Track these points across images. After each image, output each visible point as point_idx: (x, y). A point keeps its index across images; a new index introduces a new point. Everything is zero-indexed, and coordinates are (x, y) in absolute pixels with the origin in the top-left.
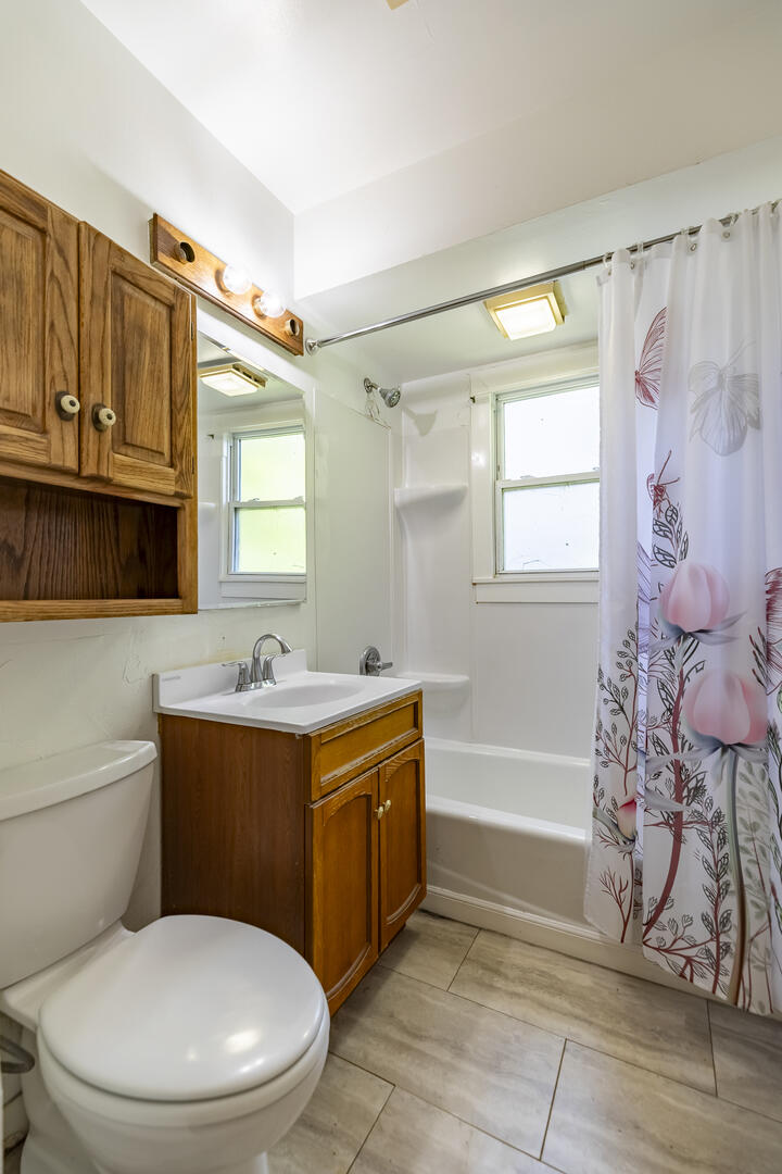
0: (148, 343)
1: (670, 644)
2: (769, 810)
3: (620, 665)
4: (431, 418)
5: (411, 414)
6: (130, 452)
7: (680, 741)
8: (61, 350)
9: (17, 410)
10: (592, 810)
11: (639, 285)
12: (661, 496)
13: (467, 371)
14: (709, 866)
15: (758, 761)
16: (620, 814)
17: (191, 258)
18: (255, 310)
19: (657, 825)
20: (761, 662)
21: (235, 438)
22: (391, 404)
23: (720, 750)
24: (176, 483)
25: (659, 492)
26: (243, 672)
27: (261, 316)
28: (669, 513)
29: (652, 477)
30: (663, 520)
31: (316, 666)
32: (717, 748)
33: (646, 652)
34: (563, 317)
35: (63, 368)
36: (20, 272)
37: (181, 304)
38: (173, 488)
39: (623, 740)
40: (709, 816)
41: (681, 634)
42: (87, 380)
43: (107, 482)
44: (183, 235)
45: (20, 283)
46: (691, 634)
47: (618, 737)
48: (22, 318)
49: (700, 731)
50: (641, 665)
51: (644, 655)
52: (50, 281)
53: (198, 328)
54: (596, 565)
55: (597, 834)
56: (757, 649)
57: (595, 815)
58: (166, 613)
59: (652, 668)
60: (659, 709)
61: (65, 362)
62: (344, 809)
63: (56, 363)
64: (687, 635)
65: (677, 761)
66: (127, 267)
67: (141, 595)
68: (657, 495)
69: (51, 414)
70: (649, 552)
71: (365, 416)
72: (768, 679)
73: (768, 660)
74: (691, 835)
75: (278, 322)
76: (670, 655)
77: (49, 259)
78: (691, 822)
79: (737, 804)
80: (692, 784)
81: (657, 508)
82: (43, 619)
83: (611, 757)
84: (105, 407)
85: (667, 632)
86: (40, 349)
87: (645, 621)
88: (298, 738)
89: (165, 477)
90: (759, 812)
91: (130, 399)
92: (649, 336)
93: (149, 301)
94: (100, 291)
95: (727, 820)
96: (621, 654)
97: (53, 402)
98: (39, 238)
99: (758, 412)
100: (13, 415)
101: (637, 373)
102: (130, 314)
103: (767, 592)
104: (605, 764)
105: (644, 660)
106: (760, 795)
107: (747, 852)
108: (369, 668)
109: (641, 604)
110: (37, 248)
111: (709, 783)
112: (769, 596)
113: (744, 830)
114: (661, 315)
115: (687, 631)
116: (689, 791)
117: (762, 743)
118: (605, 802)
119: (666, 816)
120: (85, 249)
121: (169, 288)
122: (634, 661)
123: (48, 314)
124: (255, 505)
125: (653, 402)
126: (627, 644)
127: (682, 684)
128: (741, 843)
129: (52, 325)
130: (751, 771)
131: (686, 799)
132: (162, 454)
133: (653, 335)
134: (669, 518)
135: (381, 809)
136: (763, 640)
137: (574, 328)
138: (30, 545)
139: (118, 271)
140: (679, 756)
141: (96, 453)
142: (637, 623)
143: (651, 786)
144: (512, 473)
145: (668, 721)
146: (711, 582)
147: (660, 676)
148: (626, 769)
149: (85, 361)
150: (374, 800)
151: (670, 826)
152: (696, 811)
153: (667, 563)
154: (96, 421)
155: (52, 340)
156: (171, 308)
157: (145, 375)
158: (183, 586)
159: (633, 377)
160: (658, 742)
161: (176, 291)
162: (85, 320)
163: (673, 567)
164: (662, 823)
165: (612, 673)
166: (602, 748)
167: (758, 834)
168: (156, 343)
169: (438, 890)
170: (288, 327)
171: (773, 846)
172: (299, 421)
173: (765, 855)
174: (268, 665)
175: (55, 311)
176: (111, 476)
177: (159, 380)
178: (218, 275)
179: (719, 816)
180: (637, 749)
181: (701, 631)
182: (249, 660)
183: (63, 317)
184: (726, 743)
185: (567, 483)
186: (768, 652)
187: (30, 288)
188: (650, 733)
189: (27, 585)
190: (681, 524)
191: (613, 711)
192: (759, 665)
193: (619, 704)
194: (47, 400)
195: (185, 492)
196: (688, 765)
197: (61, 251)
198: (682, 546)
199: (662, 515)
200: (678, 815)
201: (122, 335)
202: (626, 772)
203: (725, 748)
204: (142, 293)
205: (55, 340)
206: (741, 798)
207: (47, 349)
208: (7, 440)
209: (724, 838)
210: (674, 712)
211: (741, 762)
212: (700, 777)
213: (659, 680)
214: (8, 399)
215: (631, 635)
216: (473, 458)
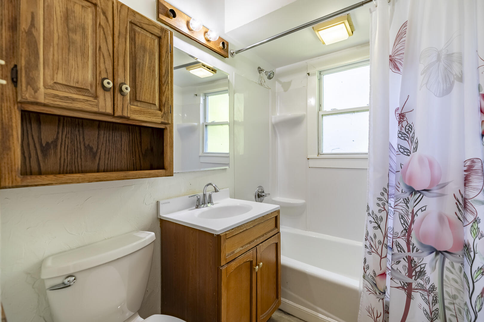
0: (148, 55)
1: (407, 195)
2: (464, 289)
3: (378, 205)
4: (289, 83)
5: (280, 82)
6: (139, 104)
7: (411, 247)
8: (104, 59)
9: (82, 87)
10: (362, 274)
11: (393, 10)
12: (403, 119)
13: (307, 61)
14: (427, 313)
15: (458, 262)
16: (378, 279)
17: (174, 16)
18: (205, 38)
19: (398, 288)
20: (461, 208)
21: (206, 95)
22: (270, 78)
23: (434, 253)
24: (162, 117)
25: (402, 117)
26: (198, 200)
27: (208, 41)
28: (407, 128)
29: (398, 109)
30: (404, 131)
31: (234, 196)
32: (433, 252)
33: (393, 198)
34: (352, 32)
35: (105, 67)
36: (84, 24)
37: (164, 36)
38: (160, 120)
39: (380, 242)
40: (428, 287)
41: (413, 191)
42: (117, 72)
43: (128, 118)
44: (171, 5)
45: (84, 29)
46: (419, 191)
47: (377, 240)
48: (85, 45)
49: (423, 243)
50: (390, 204)
51: (392, 199)
52: (99, 27)
53: (174, 46)
54: (366, 151)
55: (365, 287)
56: (458, 201)
57: (364, 277)
58: (158, 176)
59: (396, 207)
60: (399, 228)
61: (106, 64)
62: (239, 268)
63: (102, 65)
64: (416, 192)
65: (409, 257)
66: (137, 20)
67: (152, 168)
68: (401, 118)
69: (100, 89)
70: (396, 147)
71: (259, 84)
72: (465, 218)
73: (465, 207)
74: (417, 296)
75: (216, 43)
76: (406, 201)
77: (98, 17)
78: (416, 289)
79: (444, 284)
80: (418, 269)
81: (401, 125)
82: (97, 181)
83: (373, 250)
84: (125, 84)
85: (405, 189)
86: (95, 59)
87: (393, 182)
88: (215, 236)
89: (156, 115)
90: (457, 289)
91: (138, 80)
92: (398, 36)
93: (148, 34)
94: (123, 31)
95: (438, 291)
96: (379, 199)
97: (100, 82)
98: (93, 8)
99: (462, 73)
100: (80, 89)
101: (390, 56)
102: (138, 41)
103: (465, 171)
104: (370, 253)
105: (392, 201)
106: (459, 280)
107: (450, 310)
108: (260, 196)
109: (391, 174)
110: (93, 13)
111: (428, 269)
112: (466, 173)
113: (449, 298)
114: (405, 25)
115: (416, 189)
116: (416, 273)
117: (460, 252)
118: (369, 272)
119: (403, 284)
120: (115, 12)
121: (158, 28)
122: (386, 203)
123: (98, 42)
124: (214, 124)
125: (399, 70)
126: (382, 194)
127: (413, 217)
128: (446, 304)
129: (100, 48)
130: (453, 267)
131: (414, 277)
132: (155, 105)
133: (400, 36)
134: (407, 130)
135: (257, 267)
136: (462, 197)
137: (358, 37)
138: (100, 147)
139: (133, 21)
140: (411, 254)
141: (121, 105)
142: (388, 184)
143: (395, 267)
144: (327, 107)
145: (404, 235)
146: (431, 164)
147: (401, 212)
148: (381, 257)
149: (116, 63)
150: (254, 263)
151: (405, 290)
152: (420, 283)
153: (405, 153)
154: (121, 91)
155: (100, 55)
156: (160, 38)
157: (146, 69)
158: (166, 164)
159: (388, 58)
160: (398, 245)
161: (162, 30)
162: (116, 45)
163: (409, 155)
164: (400, 287)
165: (375, 208)
166: (368, 245)
167: (457, 301)
168: (152, 54)
169: (287, 301)
170: (221, 45)
171: (466, 308)
172: (227, 88)
173: (460, 313)
174: (210, 196)
175: (101, 41)
176: (129, 115)
177: (154, 71)
178: (188, 23)
179: (433, 288)
180: (387, 247)
181: (425, 190)
182: (201, 194)
183: (105, 44)
184: (438, 250)
185: (354, 112)
186: (465, 203)
187: (90, 32)
188: (394, 240)
189: (99, 164)
190: (414, 133)
191: (374, 227)
192: (460, 210)
193: (378, 224)
194: (98, 82)
195: (166, 121)
196: (416, 259)
197: (104, 13)
198: (414, 145)
199: (403, 129)
200: (410, 284)
201: (135, 51)
202: (381, 259)
203: (438, 253)
204: (145, 31)
205: (101, 54)
206: (447, 280)
207: (98, 59)
208: (77, 101)
209: (436, 300)
210: (408, 231)
211: (447, 261)
212: (422, 266)
213: (400, 214)
214: (78, 83)
215: (385, 190)
216: (308, 101)
